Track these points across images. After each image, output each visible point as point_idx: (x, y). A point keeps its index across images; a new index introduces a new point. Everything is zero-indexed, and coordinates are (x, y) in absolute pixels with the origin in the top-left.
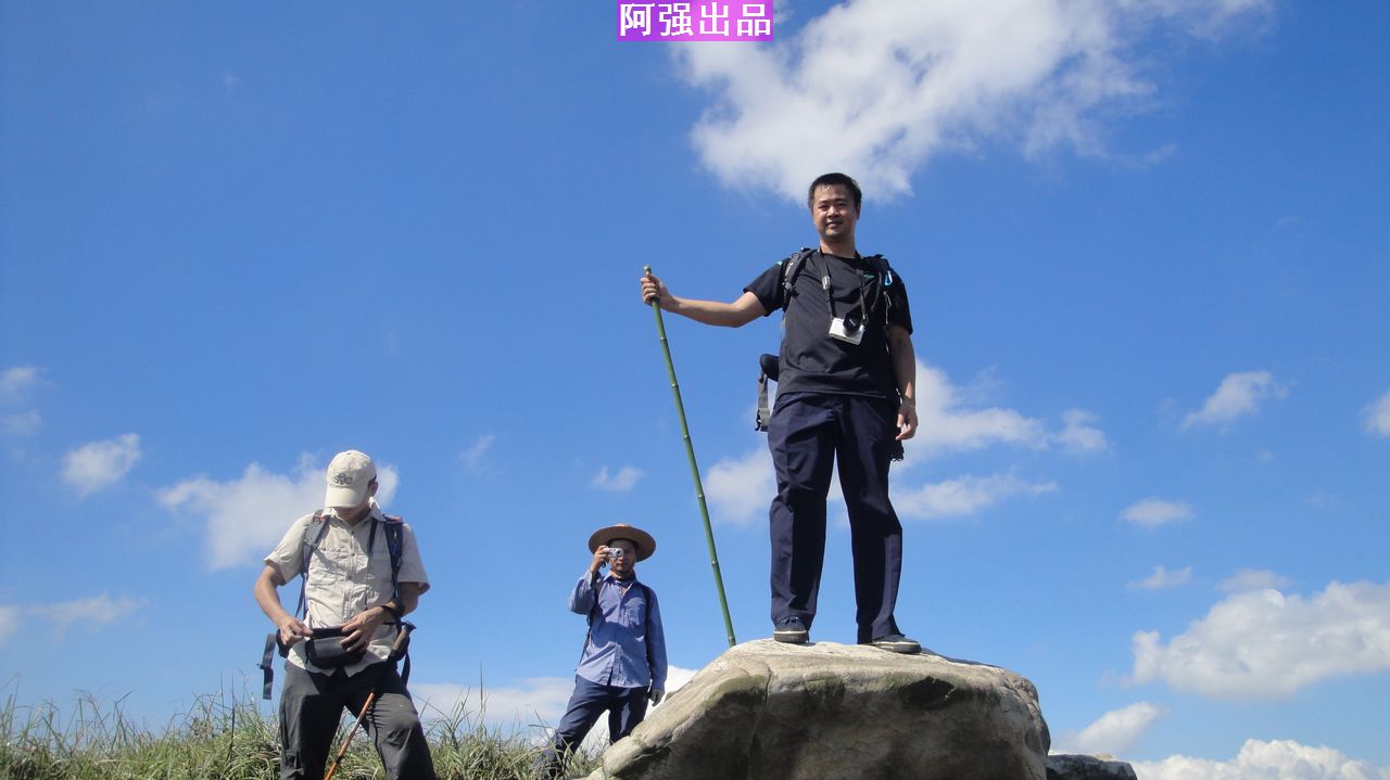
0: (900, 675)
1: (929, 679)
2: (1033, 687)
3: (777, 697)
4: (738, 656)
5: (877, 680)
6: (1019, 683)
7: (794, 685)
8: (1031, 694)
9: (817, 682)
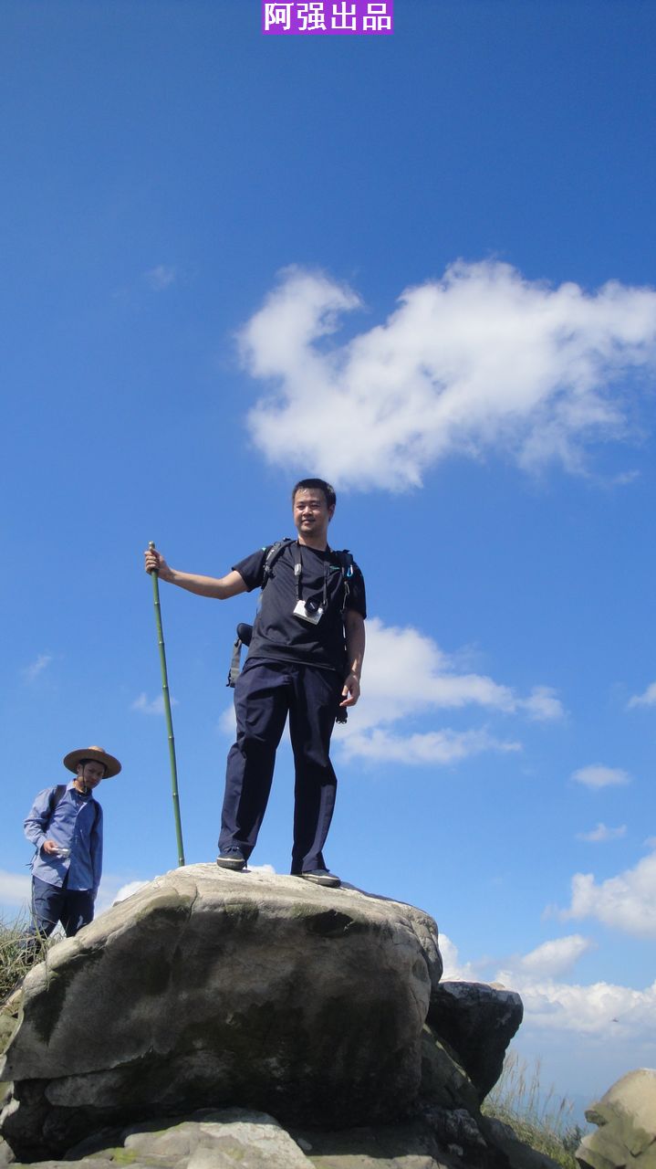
0: (308, 906)
1: (332, 911)
2: (434, 923)
3: (201, 916)
5: (287, 909)
6: (422, 919)
7: (215, 906)
8: (431, 929)
9: (235, 906)
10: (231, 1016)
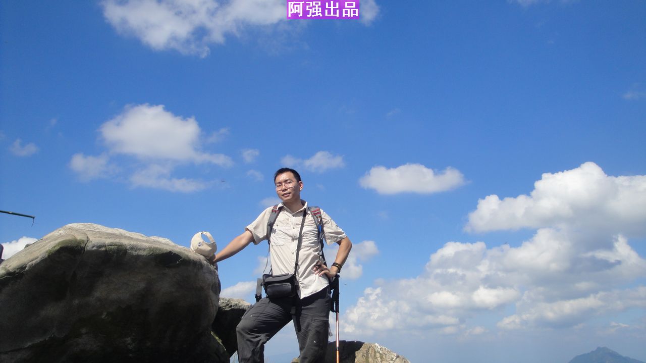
0: (157, 249)
1: (170, 252)
3: (91, 253)
4: (70, 229)
5: (144, 250)
7: (100, 247)
9: (113, 247)
10: (105, 313)
